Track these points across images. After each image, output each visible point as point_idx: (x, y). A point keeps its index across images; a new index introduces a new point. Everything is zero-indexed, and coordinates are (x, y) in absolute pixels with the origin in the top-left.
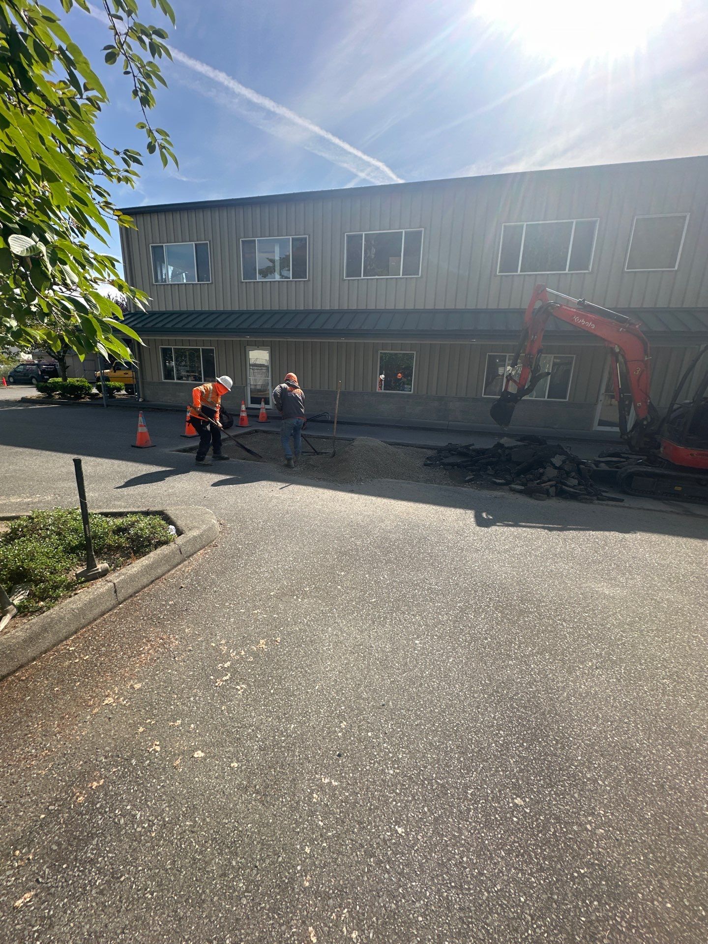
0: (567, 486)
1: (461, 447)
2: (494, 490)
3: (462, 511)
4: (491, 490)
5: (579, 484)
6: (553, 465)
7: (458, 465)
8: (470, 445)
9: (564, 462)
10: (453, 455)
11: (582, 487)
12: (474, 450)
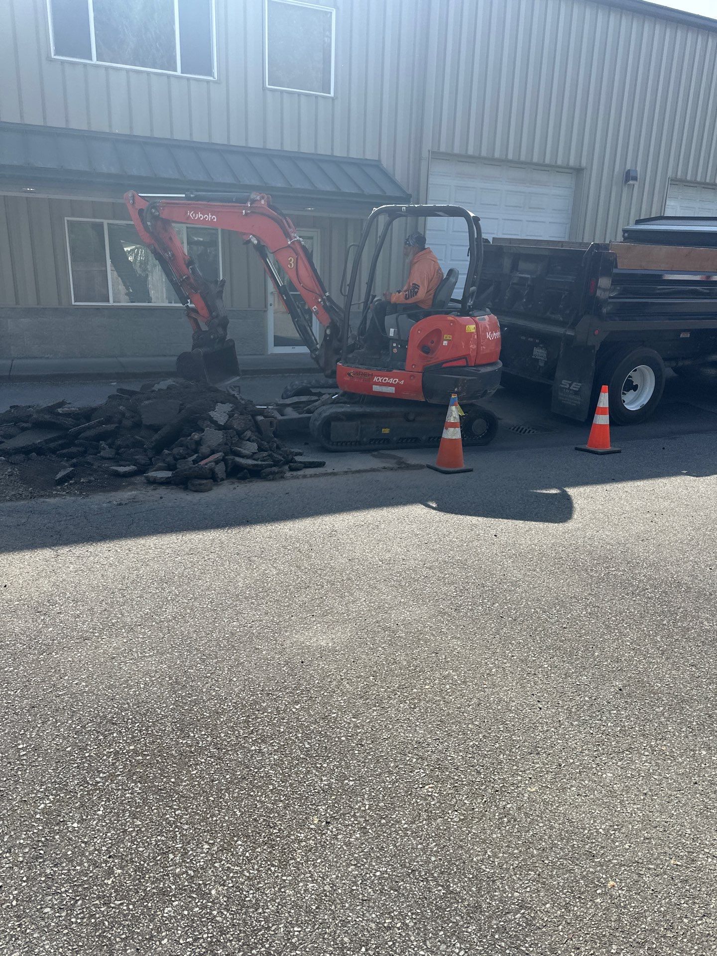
0: (243, 457)
1: (38, 412)
2: (116, 488)
3: (48, 553)
4: (109, 491)
5: (260, 449)
6: (215, 423)
7: (39, 451)
8: (61, 404)
9: (231, 416)
10: (23, 429)
11: (265, 454)
12: (67, 415)
